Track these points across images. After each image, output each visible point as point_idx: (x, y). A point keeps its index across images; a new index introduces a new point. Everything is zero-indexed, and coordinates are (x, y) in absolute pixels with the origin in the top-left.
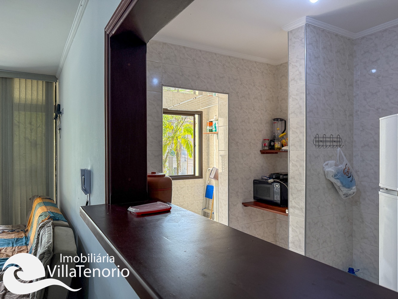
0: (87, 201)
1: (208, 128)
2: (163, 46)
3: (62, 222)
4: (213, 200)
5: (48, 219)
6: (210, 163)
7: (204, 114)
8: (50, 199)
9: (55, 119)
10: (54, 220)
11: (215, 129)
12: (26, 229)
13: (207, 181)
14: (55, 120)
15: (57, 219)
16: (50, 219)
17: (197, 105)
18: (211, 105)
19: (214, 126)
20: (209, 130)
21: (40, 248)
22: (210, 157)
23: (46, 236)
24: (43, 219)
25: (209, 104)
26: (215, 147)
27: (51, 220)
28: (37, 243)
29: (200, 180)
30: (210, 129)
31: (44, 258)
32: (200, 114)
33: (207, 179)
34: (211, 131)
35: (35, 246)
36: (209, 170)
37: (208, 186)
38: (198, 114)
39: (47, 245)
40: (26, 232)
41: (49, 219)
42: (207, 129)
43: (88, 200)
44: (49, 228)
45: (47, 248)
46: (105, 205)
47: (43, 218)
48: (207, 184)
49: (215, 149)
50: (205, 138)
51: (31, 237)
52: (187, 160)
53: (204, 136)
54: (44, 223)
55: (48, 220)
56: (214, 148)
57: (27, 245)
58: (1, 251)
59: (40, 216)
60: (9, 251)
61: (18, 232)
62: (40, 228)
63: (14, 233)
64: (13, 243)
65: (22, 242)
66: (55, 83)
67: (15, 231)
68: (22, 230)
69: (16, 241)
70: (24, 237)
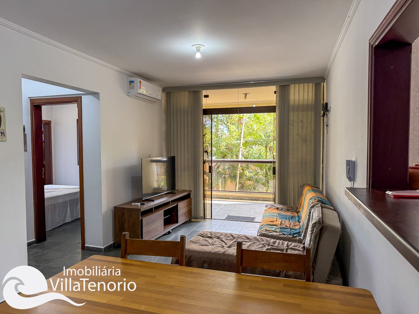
3: (328, 205)
8: (317, 188)
9: (322, 117)
10: (321, 203)
12: (298, 210)
15: (324, 203)
16: (319, 202)
24: (313, 201)
35: (306, 221)
40: (298, 212)
43: (352, 185)
44: (319, 208)
45: (318, 219)
51: (303, 216)
55: (317, 203)
57: (299, 222)
58: (281, 222)
59: (310, 199)
60: (287, 223)
61: (292, 211)
62: (311, 207)
63: (289, 212)
64: (289, 219)
65: (296, 219)
66: (323, 83)
67: (289, 210)
68: (295, 211)
69: (291, 218)
70: (297, 216)
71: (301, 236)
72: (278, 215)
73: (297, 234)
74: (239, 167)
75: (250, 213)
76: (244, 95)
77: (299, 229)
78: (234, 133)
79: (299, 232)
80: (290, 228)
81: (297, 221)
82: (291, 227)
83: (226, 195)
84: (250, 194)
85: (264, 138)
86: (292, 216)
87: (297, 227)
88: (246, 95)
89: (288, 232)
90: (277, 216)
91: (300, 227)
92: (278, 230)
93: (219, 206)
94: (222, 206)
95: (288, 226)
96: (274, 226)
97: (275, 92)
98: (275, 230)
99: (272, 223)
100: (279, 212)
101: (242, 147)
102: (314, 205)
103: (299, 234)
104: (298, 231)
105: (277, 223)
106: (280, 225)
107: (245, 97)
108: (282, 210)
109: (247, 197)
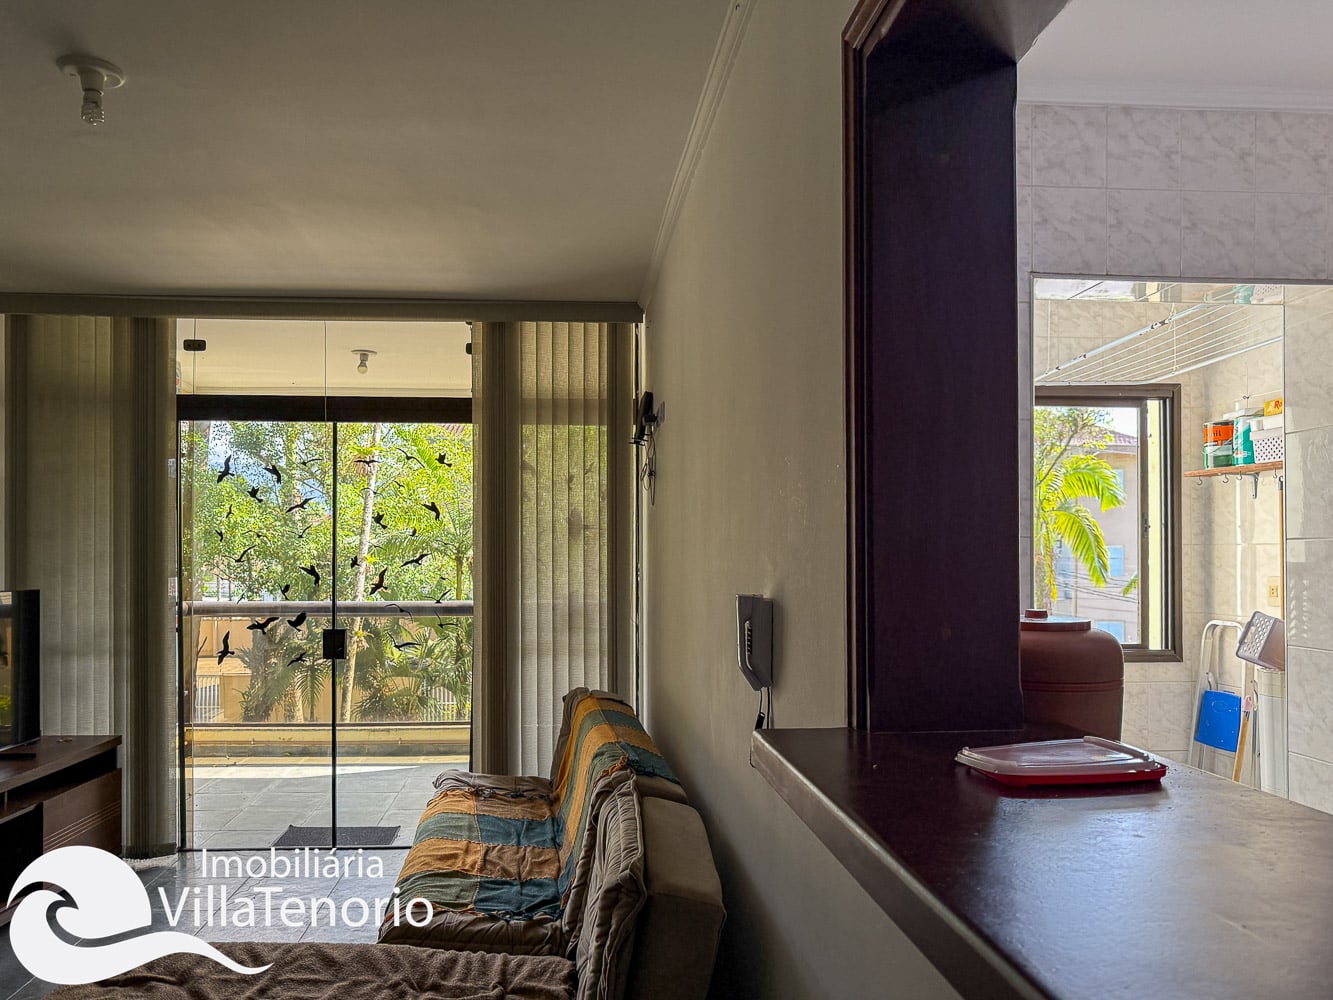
0: (759, 716)
1: (1210, 450)
2: (1034, 119)
3: (665, 781)
4: (1240, 757)
5: (621, 769)
6: (1217, 598)
7: (1189, 395)
8: (621, 702)
9: (635, 442)
10: (639, 773)
11: (1246, 454)
12: (554, 793)
13: (1202, 674)
14: (634, 446)
15: (650, 770)
16: (629, 771)
17: (1157, 358)
18: (1222, 354)
19: (1240, 440)
20: (1216, 458)
21: (600, 864)
22: (1218, 574)
23: (622, 826)
24: (607, 767)
25: (1214, 349)
26: (1238, 530)
27: (632, 772)
28: (591, 847)
29: (1170, 669)
30: (1219, 453)
31: (620, 904)
32: (1170, 396)
33: (1204, 667)
34: (1225, 462)
35: (582, 854)
36: (1216, 626)
37: (1207, 697)
38: (1159, 398)
39: (627, 861)
40: (553, 802)
41: (623, 768)
42: (1202, 457)
43: (764, 710)
44: (629, 798)
45: (628, 871)
46: (846, 732)
47: (605, 763)
48: (1203, 685)
49: (1239, 541)
50: (1194, 496)
51: (569, 822)
52: (1073, 594)
53: (1187, 485)
54: (610, 782)
55: (622, 772)
56: (1235, 532)
57: (557, 846)
58: (486, 854)
59: (596, 756)
60: (508, 857)
61: (531, 800)
62: (599, 795)
63: (522, 803)
64: (519, 836)
65: (544, 834)
66: (637, 326)
67: (522, 796)
68: (542, 797)
69: (528, 829)
70: (549, 822)
71: (560, 916)
72: (475, 825)
73: (546, 909)
74: (356, 629)
75: (378, 809)
76: (357, 359)
77: (556, 880)
78: (348, 510)
79: (555, 898)
80: (520, 878)
81: (549, 844)
82: (523, 875)
83: (295, 742)
84: (388, 730)
85: (453, 530)
86: (530, 823)
87: (548, 873)
88: (364, 355)
89: (508, 902)
90: (470, 828)
91: (559, 869)
92: (470, 898)
93: (260, 789)
94: (271, 786)
95: (513, 869)
96: (453, 881)
97: (469, 349)
98: (458, 897)
99: (445, 867)
100: (484, 808)
101: (368, 557)
102: (608, 785)
103: (553, 903)
104: (550, 892)
105: (470, 860)
106: (481, 870)
107: (363, 364)
108: (493, 796)
109: (374, 743)
